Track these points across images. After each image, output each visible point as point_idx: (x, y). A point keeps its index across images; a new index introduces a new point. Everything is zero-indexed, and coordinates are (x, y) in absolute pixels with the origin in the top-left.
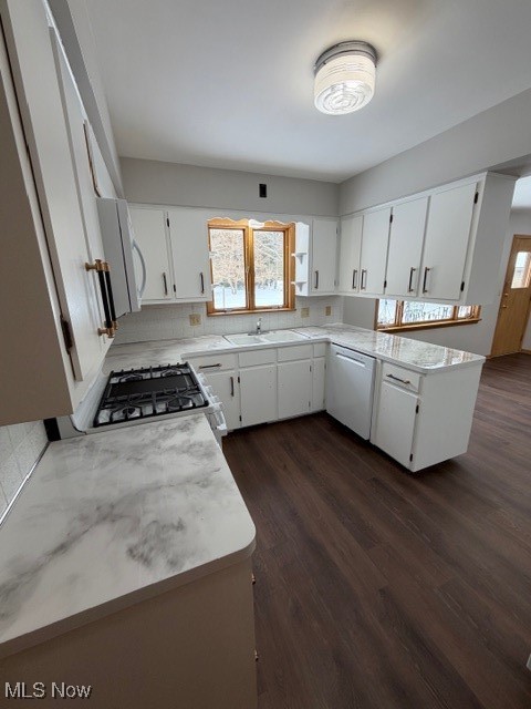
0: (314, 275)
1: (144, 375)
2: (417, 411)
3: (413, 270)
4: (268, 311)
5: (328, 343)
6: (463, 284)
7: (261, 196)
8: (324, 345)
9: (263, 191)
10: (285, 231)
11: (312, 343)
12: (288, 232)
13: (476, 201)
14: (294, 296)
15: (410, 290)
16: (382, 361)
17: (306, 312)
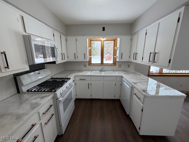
0: (121, 54)
1: (57, 80)
2: (142, 111)
3: (151, 53)
4: (108, 65)
5: (122, 77)
6: (170, 60)
7: (103, 31)
8: (121, 78)
9: (104, 29)
10: (114, 40)
11: (116, 76)
12: (115, 41)
13: (178, 21)
14: (116, 61)
15: (149, 61)
16: (134, 87)
17: (120, 66)
